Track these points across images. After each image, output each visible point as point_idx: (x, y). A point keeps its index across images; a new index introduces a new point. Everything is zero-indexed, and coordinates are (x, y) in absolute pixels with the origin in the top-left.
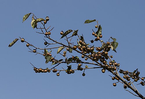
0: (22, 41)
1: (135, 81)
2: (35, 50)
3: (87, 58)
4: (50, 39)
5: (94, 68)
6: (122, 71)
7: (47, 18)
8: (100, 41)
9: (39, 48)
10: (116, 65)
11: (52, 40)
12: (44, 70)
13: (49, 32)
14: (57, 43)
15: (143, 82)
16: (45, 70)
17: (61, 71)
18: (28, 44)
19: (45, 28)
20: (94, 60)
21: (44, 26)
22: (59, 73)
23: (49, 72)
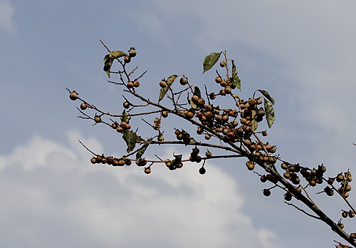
0: (73, 98)
1: (311, 184)
2: (100, 117)
3: (210, 136)
4: (136, 95)
5: (226, 157)
6: (287, 164)
7: (132, 51)
8: (232, 95)
9: (109, 114)
10: (269, 150)
11: (140, 97)
12: (118, 160)
13: (136, 80)
14: (149, 104)
15: (331, 187)
16: (120, 160)
17: (153, 162)
18: (84, 105)
19: (125, 71)
20: (226, 140)
21: (123, 66)
22: (149, 168)
23: (128, 165)
